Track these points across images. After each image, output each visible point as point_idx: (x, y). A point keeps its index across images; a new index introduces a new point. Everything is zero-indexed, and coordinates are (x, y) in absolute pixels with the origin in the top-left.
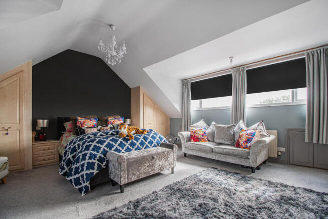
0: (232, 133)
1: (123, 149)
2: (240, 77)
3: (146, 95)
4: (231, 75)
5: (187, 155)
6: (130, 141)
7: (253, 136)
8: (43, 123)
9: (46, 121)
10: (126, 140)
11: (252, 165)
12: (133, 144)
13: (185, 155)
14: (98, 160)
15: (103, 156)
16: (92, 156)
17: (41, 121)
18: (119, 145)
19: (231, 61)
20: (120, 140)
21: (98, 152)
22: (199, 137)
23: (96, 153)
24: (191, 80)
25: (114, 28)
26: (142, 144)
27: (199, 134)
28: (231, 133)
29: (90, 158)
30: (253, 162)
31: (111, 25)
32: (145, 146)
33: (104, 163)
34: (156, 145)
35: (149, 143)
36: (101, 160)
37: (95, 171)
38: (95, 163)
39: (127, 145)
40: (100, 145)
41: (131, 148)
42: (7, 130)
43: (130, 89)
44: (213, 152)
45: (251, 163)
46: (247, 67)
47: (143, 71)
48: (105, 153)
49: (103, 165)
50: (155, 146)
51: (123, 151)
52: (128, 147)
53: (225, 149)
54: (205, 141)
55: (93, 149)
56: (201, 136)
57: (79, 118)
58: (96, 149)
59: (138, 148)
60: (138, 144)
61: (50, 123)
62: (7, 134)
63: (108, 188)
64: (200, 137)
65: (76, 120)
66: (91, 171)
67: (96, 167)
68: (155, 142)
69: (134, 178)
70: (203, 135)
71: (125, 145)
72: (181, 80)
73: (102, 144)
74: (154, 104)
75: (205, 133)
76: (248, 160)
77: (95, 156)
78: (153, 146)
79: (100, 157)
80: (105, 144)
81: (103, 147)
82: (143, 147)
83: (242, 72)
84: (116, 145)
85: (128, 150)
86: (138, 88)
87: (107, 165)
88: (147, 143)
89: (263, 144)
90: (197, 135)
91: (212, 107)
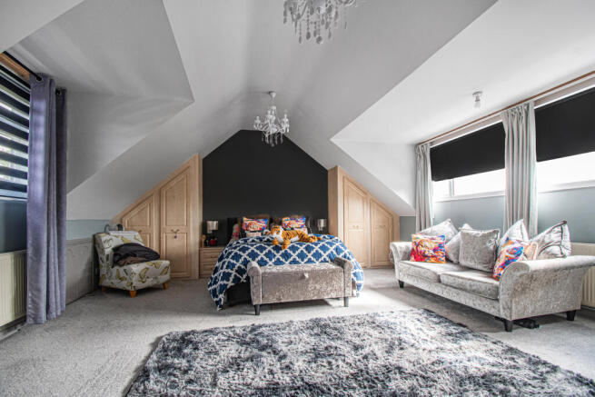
0: (492, 248)
1: (271, 260)
2: (521, 127)
3: (347, 179)
4: (501, 124)
5: (405, 285)
6: (283, 251)
7: (519, 255)
8: (213, 225)
9: (215, 223)
10: (277, 249)
11: (503, 314)
12: (286, 256)
13: (401, 284)
14: (236, 271)
15: (243, 267)
16: (231, 266)
17: (210, 223)
18: (266, 255)
19: (478, 100)
20: (269, 248)
21: (238, 261)
22: (427, 253)
23: (235, 262)
24: (432, 143)
25: (274, 95)
26: (302, 256)
27: (428, 247)
28: (487, 248)
29: (227, 267)
30: (504, 309)
31: (270, 93)
32: (306, 260)
33: (245, 276)
34: (327, 259)
35: (314, 255)
36: (241, 271)
37: (230, 284)
38: (231, 274)
39: (278, 256)
40: (241, 253)
41: (284, 260)
42: (176, 233)
43: (325, 171)
44: (439, 281)
45: (502, 310)
46: (536, 103)
47: (331, 143)
48: (246, 263)
49: (243, 279)
50: (325, 261)
51: (270, 263)
52: (278, 259)
53: (459, 277)
54: (438, 261)
55: (233, 258)
56: (432, 252)
57: (245, 219)
58: (237, 257)
59: (294, 262)
60: (294, 256)
61: (220, 226)
62: (175, 237)
63: (246, 307)
64: (429, 252)
65: (242, 222)
66: (225, 282)
67: (231, 279)
68: (325, 256)
69: (273, 300)
70: (435, 250)
71: (275, 256)
72: (412, 145)
73: (244, 252)
74: (365, 193)
75: (440, 246)
76: (495, 303)
77: (234, 265)
78: (322, 262)
79: (239, 267)
80: (247, 252)
81: (245, 255)
82: (303, 260)
83: (524, 115)
84: (262, 255)
85: (278, 263)
86: (335, 169)
87: (248, 278)
88: (310, 256)
89: (522, 272)
90: (423, 249)
91: (471, 193)
